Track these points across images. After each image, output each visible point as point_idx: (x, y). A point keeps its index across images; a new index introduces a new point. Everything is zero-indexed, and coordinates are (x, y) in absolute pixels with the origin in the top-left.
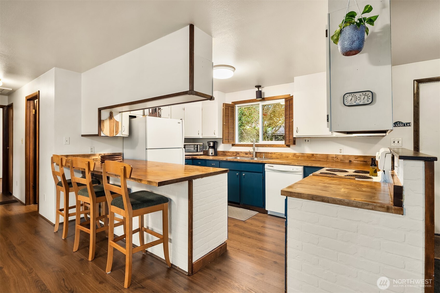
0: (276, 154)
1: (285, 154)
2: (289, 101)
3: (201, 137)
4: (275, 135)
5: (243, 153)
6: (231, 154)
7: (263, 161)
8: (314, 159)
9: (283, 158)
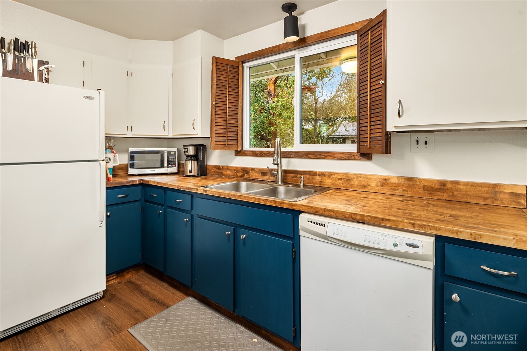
0: (334, 176)
1: (358, 177)
2: (371, 32)
3: (171, 136)
4: (333, 138)
5: (258, 173)
6: (232, 172)
7: (293, 205)
8: (446, 195)
9: (351, 187)
